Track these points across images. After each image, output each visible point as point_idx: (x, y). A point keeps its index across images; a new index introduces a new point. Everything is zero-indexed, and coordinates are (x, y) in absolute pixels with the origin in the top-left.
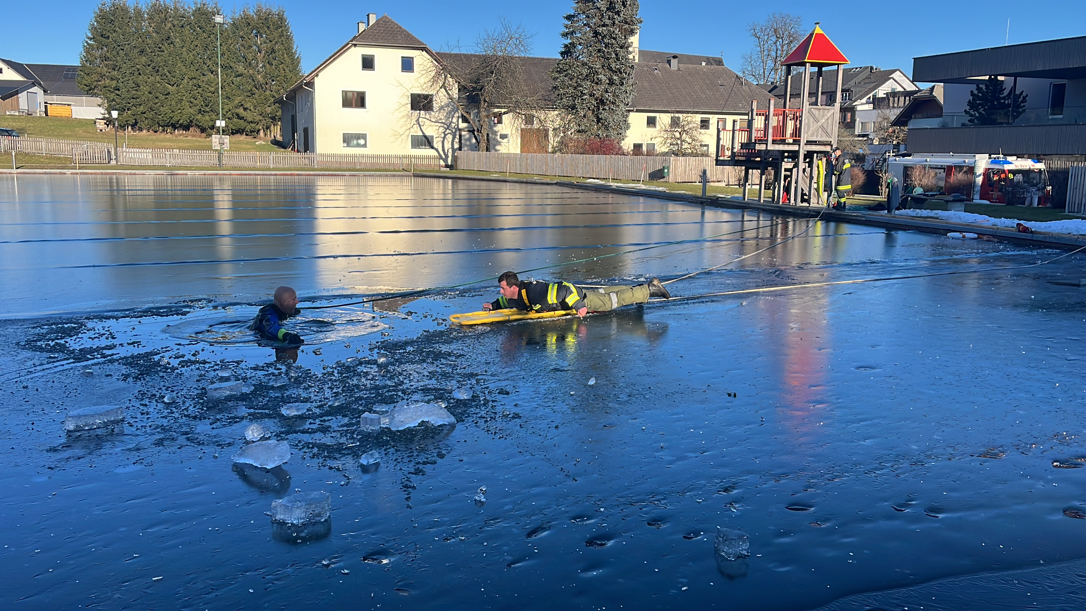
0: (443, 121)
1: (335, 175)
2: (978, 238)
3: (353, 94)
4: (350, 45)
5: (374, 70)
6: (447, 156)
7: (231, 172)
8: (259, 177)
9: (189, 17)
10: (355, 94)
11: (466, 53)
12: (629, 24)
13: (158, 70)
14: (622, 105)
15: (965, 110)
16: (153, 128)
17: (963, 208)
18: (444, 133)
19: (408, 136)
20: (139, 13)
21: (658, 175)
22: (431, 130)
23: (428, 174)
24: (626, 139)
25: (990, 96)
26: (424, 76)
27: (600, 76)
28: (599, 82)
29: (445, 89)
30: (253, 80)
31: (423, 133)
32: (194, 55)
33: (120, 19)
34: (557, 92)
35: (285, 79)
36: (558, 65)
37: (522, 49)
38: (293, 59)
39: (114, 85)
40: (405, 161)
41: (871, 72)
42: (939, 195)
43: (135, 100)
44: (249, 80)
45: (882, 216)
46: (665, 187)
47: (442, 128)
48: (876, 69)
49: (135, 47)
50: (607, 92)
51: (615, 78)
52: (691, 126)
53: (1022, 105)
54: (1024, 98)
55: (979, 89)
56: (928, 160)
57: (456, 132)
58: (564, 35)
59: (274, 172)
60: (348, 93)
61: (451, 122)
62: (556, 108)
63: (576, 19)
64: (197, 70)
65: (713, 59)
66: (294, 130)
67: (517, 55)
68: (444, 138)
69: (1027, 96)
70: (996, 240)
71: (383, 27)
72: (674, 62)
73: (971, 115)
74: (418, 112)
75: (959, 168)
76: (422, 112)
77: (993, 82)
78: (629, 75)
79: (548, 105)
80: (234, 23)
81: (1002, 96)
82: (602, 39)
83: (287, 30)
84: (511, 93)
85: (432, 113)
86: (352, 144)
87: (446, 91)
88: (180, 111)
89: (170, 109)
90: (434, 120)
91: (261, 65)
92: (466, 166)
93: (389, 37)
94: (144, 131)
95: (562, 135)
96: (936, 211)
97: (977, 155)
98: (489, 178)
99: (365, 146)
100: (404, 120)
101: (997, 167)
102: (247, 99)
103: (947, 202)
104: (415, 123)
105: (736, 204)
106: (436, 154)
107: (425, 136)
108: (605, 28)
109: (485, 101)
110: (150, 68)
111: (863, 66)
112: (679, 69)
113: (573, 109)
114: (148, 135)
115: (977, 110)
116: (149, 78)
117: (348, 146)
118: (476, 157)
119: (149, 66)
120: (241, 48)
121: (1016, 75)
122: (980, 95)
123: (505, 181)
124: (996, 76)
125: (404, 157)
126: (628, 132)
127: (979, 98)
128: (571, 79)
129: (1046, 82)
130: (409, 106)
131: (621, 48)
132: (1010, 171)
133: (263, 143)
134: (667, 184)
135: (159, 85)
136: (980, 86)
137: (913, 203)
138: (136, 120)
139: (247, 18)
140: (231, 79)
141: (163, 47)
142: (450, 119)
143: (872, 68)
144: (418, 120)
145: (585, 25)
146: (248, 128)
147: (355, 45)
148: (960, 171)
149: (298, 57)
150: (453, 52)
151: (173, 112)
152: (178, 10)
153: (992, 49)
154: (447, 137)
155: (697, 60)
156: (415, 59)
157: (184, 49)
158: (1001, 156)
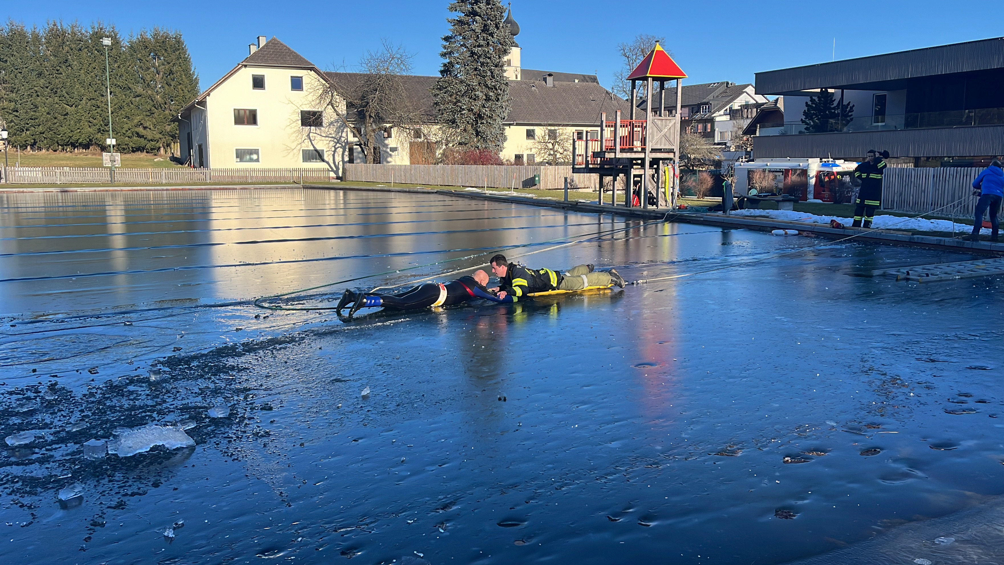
0: (334, 135)
1: (226, 189)
2: (799, 234)
3: (245, 112)
4: (240, 66)
5: (264, 89)
6: (338, 168)
7: (122, 188)
8: (151, 192)
9: (87, 41)
10: (247, 112)
11: (351, 72)
12: (502, 45)
13: (56, 91)
14: (498, 119)
15: (802, 119)
16: (52, 147)
17: (792, 207)
18: (334, 146)
19: (299, 150)
20: (36, 38)
21: (530, 183)
22: (322, 144)
23: (316, 185)
24: (504, 150)
25: (822, 107)
26: (312, 94)
27: (477, 93)
28: (476, 98)
29: (332, 106)
30: (152, 100)
31: (314, 147)
32: (92, 77)
33: (18, 44)
34: (438, 108)
35: (184, 99)
36: (438, 82)
37: (404, 68)
38: (191, 81)
39: (12, 107)
40: (296, 174)
41: (727, 86)
42: (771, 195)
43: (33, 121)
44: (148, 100)
45: (718, 216)
46: (535, 194)
47: (333, 142)
48: (731, 84)
49: (33, 70)
50: (484, 107)
51: (491, 94)
52: (562, 137)
53: (850, 114)
54: (851, 108)
55: (812, 100)
56: (769, 164)
57: (345, 145)
58: (442, 55)
59: (165, 188)
60: (240, 111)
61: (341, 136)
62: (438, 123)
63: (453, 40)
64: (95, 91)
65: (589, 76)
66: (190, 147)
67: (398, 74)
68: (335, 152)
69: (854, 106)
70: (813, 236)
71: (272, 49)
72: (550, 80)
73: (807, 124)
74: (309, 127)
75: (794, 170)
76: (313, 128)
77: (824, 94)
78: (504, 92)
79: (431, 120)
80: (132, 46)
81: (832, 106)
82: (478, 59)
83: (185, 53)
84: (394, 109)
85: (322, 128)
86: (245, 159)
87: (333, 108)
88: (79, 131)
89: (69, 129)
90: (324, 135)
91: (160, 86)
92: (354, 178)
93: (278, 58)
94: (43, 150)
95: (444, 147)
96: (768, 211)
97: (810, 159)
98: (374, 188)
99: (257, 160)
100: (295, 135)
101: (826, 169)
102: (146, 119)
103: (778, 201)
104: (306, 138)
105: (593, 208)
106: (327, 166)
107: (316, 150)
108: (480, 49)
109: (370, 116)
110: (48, 90)
111: (720, 81)
112: (554, 86)
113: (453, 123)
114: (48, 155)
115: (812, 119)
116: (47, 99)
117: (241, 161)
118: (363, 169)
119: (47, 88)
120: (139, 69)
121: (842, 88)
122: (814, 106)
123: (389, 191)
124: (826, 88)
125: (294, 170)
126: (505, 144)
127: (814, 109)
128: (451, 96)
129: (869, 94)
130: (300, 122)
131: (496, 66)
132: (838, 173)
133: (161, 160)
134: (539, 191)
135: (57, 106)
136: (813, 97)
137: (749, 204)
138: (35, 140)
139: (145, 42)
140: (130, 99)
141: (61, 70)
142: (340, 134)
143: (728, 83)
144: (309, 135)
145: (462, 45)
146: (148, 146)
147: (246, 66)
148: (795, 174)
149: (196, 78)
150: (338, 72)
151: (72, 131)
152: (75, 34)
153: (821, 64)
154: (338, 150)
155: (570, 77)
156: (304, 78)
157: (82, 71)
158: (831, 160)
